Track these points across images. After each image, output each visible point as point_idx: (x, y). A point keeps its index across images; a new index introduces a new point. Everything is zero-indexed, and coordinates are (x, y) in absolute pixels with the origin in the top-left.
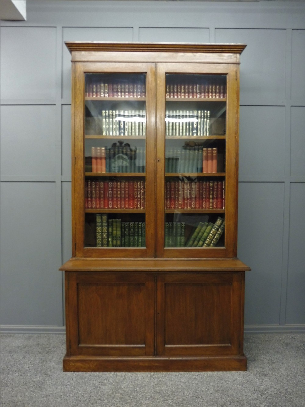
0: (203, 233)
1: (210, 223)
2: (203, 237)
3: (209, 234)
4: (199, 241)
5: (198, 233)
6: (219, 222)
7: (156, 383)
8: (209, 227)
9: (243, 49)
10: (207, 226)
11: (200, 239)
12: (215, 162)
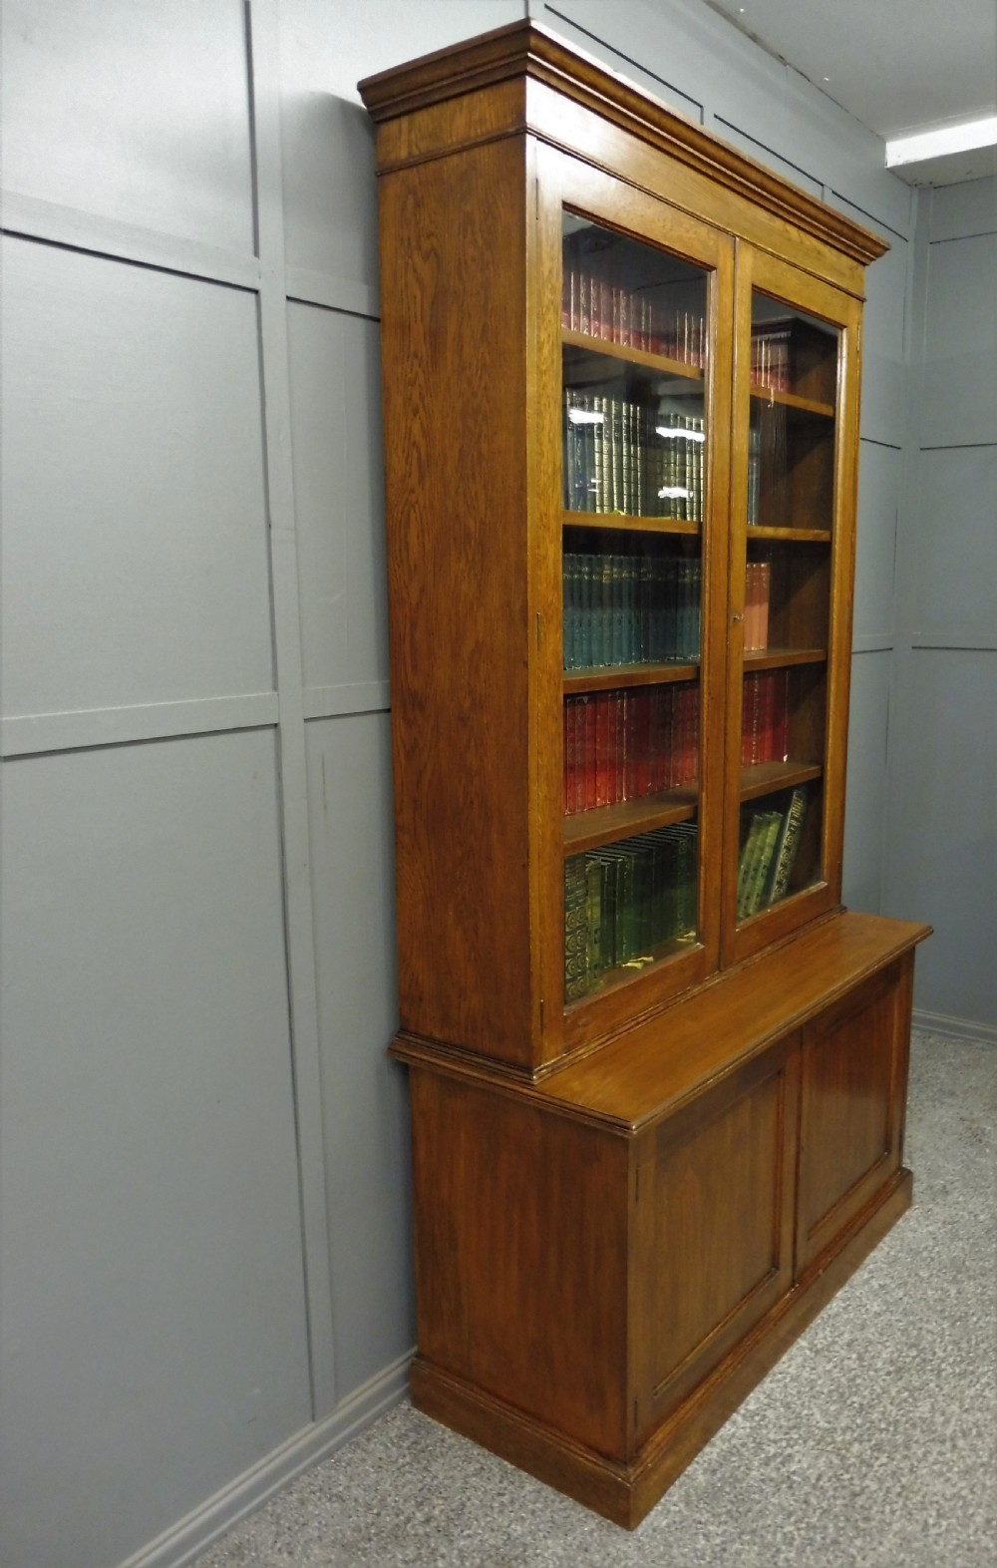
0: (762, 850)
1: (774, 813)
2: (763, 864)
3: (776, 849)
4: (754, 879)
5: (752, 851)
6: (795, 809)
7: (854, 1356)
8: (773, 828)
9: (878, 255)
10: (769, 824)
11: (756, 870)
12: (765, 607)
